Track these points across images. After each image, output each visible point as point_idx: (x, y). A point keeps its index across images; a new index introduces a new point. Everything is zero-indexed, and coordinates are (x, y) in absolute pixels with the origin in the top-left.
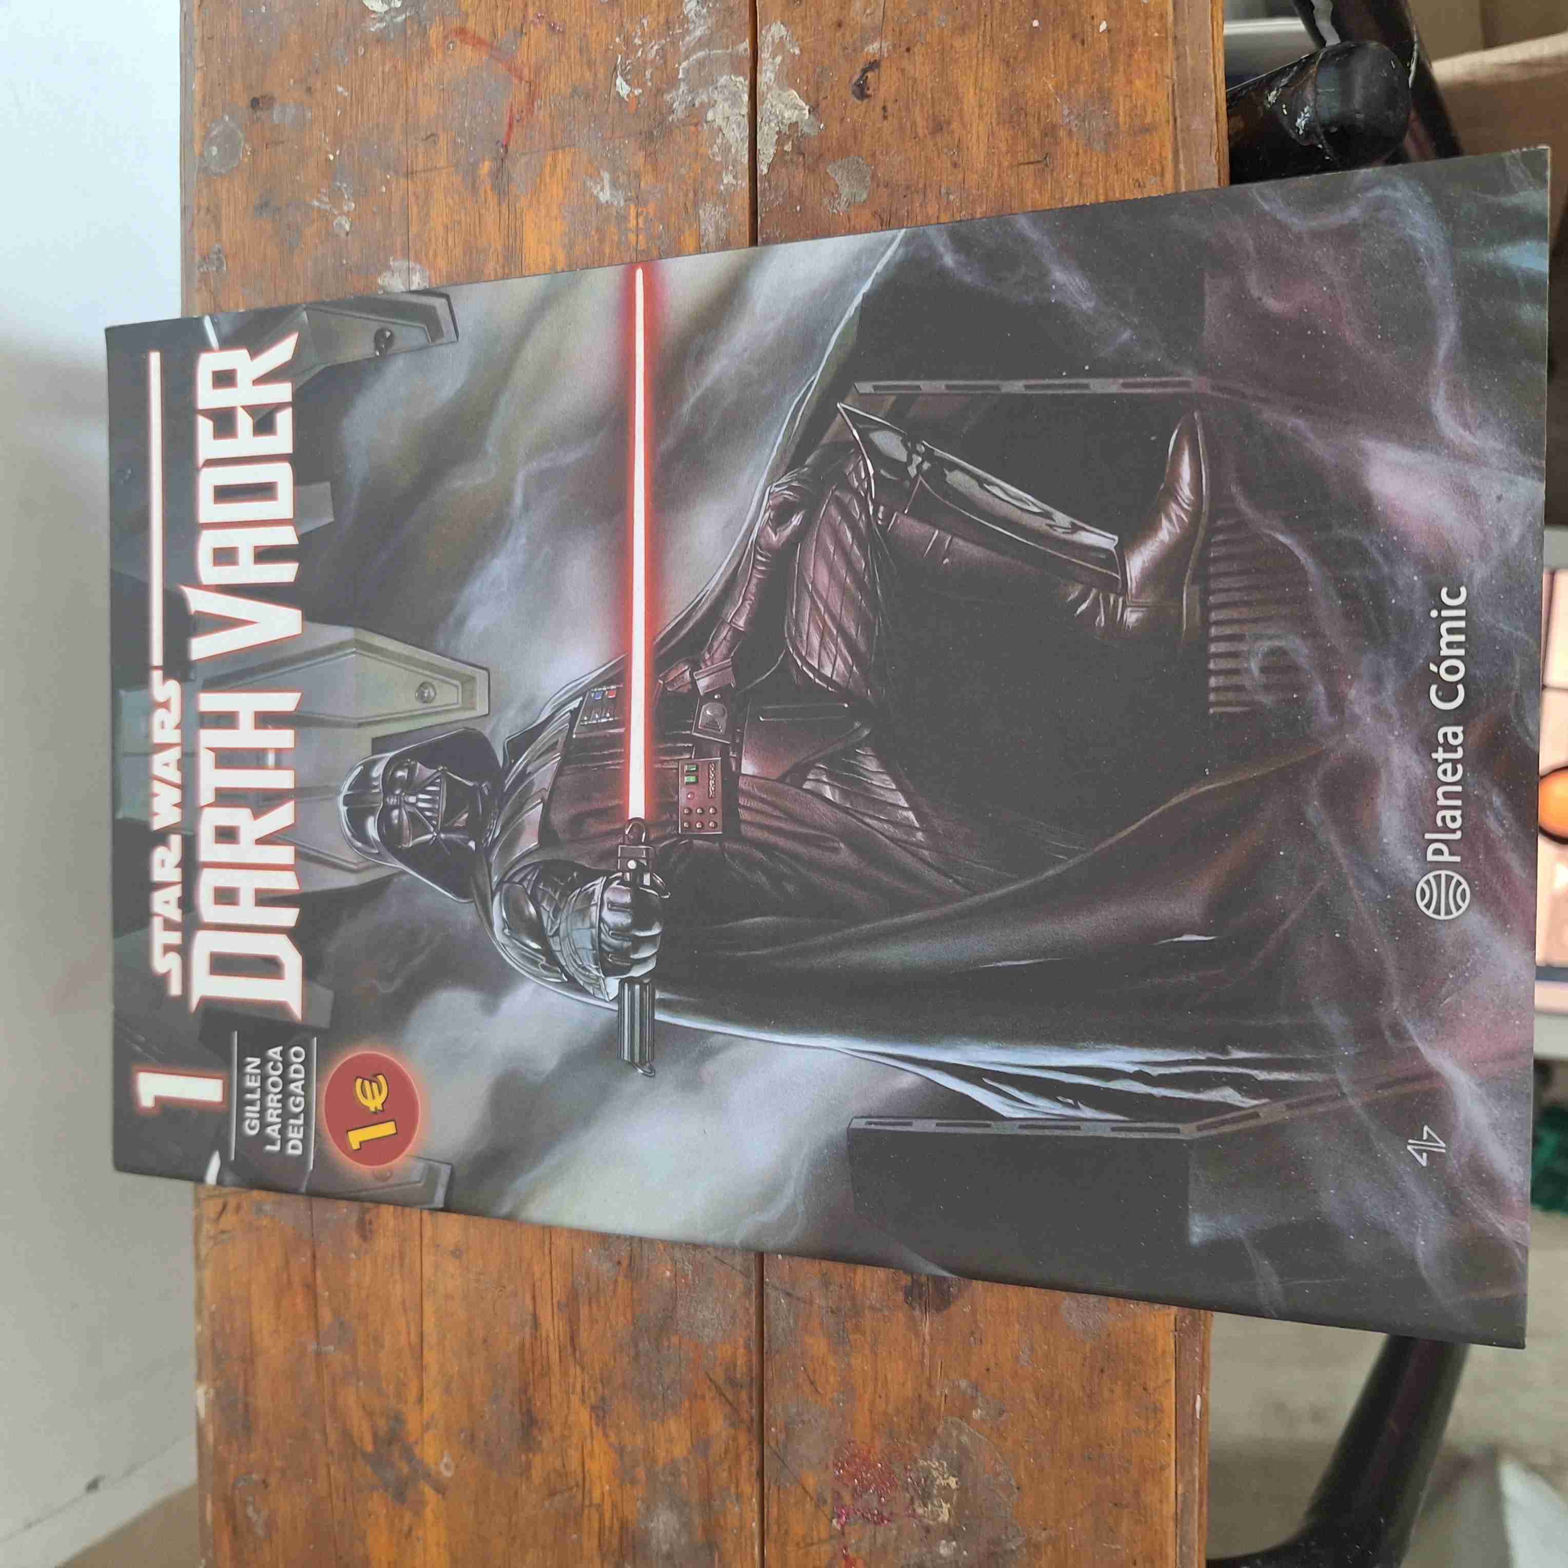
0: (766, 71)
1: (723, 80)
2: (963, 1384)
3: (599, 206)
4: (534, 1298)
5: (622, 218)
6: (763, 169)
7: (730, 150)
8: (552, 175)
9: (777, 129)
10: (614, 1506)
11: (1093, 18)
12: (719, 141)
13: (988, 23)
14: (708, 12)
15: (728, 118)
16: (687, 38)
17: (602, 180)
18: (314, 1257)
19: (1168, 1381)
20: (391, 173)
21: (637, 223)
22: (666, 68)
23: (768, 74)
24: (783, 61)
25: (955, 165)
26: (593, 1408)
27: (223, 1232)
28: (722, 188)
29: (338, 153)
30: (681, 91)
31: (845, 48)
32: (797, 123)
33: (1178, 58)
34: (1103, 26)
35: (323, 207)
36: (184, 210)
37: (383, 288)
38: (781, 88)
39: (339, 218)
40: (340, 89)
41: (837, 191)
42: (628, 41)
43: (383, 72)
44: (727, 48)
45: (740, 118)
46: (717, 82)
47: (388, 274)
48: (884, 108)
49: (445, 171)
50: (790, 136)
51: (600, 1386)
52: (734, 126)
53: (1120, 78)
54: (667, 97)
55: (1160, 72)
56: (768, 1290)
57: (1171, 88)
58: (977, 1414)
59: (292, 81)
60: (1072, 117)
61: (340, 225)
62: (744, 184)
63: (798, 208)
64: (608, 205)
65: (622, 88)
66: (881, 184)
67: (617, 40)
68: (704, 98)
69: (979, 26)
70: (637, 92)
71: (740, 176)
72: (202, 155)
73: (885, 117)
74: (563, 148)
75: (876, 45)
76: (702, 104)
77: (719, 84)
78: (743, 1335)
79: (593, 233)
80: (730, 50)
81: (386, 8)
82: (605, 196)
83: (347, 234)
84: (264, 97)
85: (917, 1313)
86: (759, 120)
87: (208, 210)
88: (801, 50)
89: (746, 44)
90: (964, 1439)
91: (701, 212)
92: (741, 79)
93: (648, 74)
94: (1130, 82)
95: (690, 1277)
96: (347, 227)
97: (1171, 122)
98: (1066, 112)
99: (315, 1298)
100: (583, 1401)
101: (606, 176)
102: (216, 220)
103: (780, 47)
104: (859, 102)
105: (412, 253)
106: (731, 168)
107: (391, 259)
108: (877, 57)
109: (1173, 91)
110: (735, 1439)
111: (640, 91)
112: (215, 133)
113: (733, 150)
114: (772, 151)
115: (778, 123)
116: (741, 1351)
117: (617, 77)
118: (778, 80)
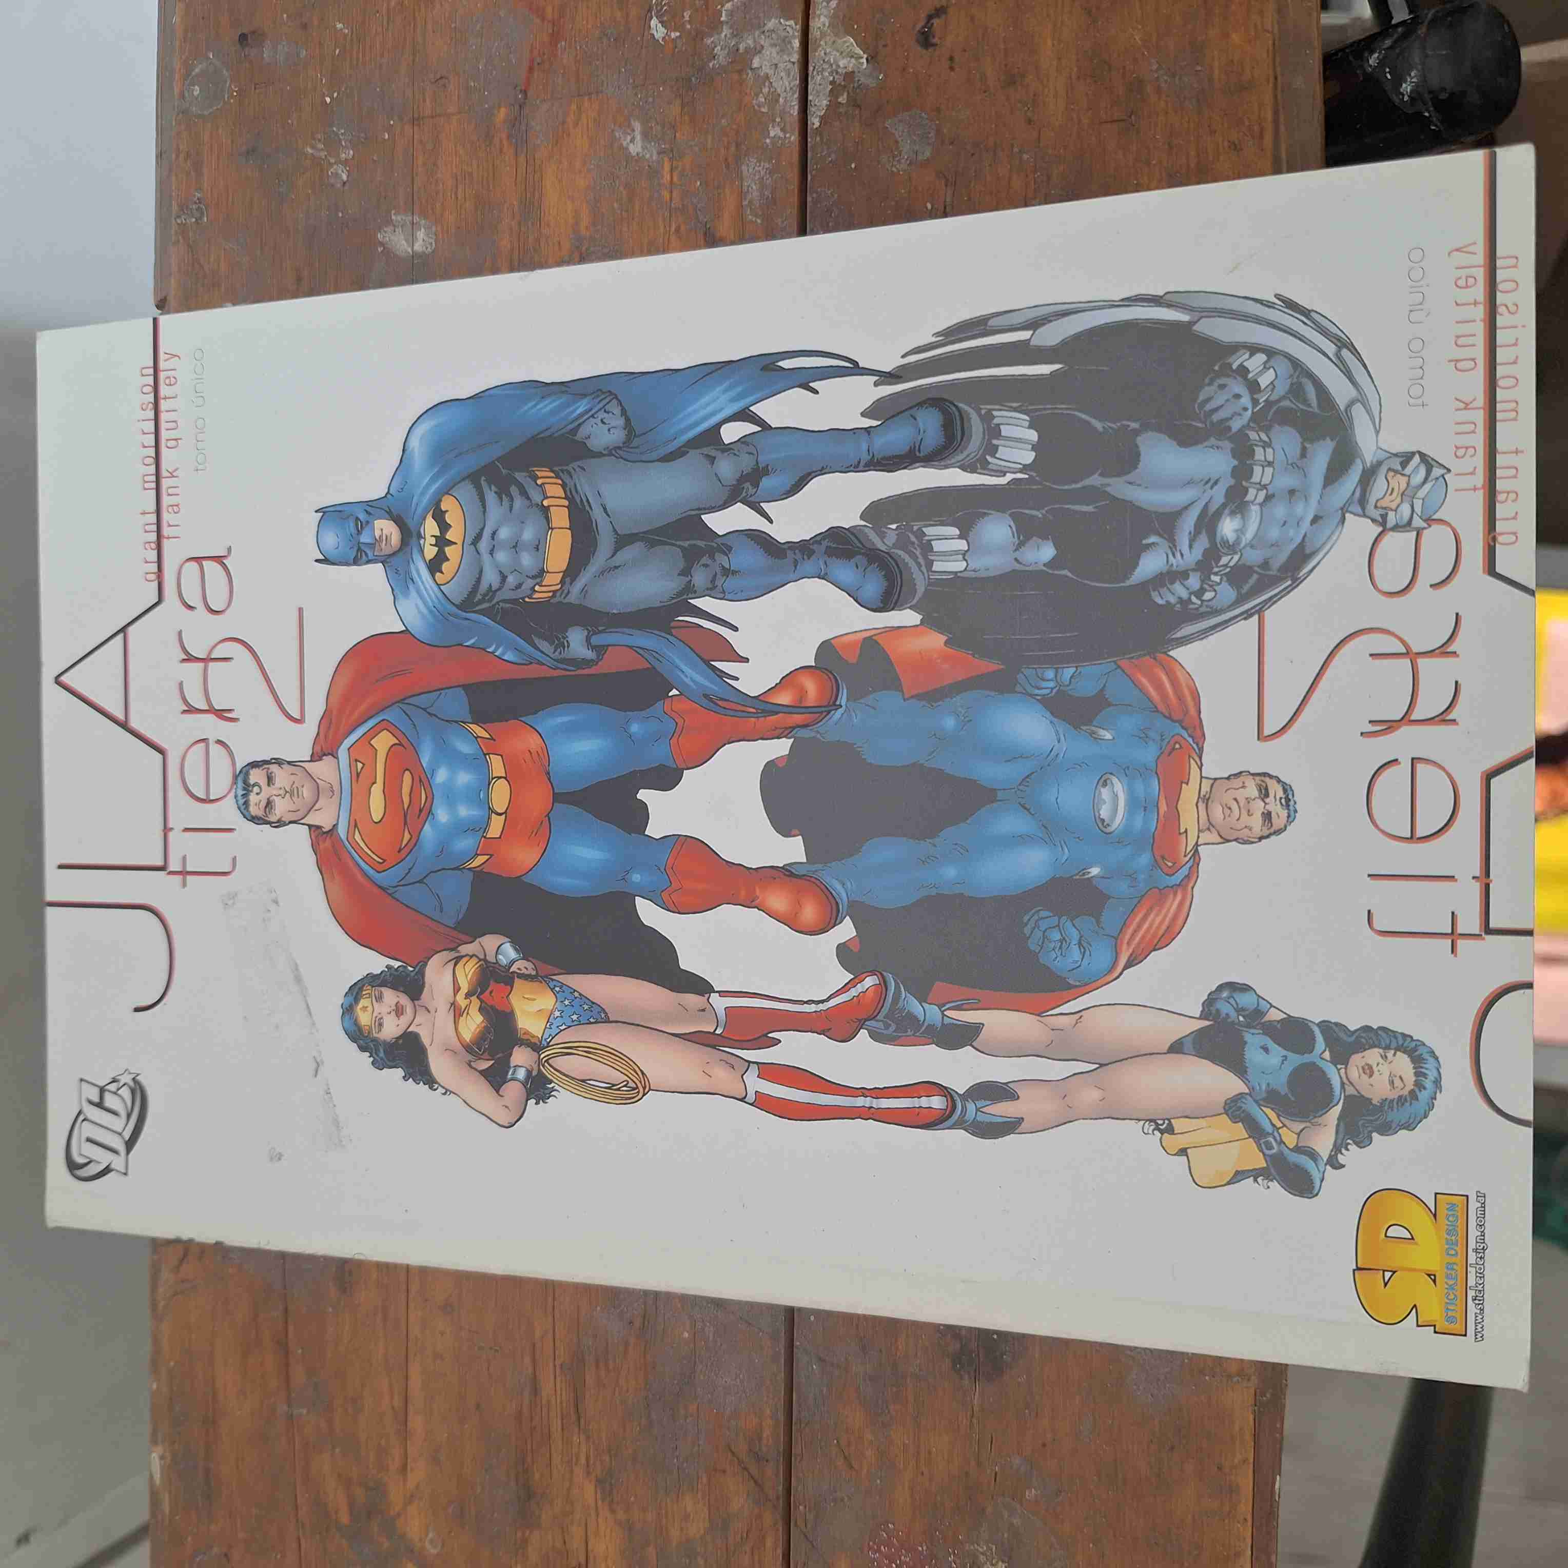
0: (819, 16)
1: (771, 24)
2: (1017, 1461)
3: (628, 157)
4: (534, 1361)
5: (655, 173)
6: (815, 122)
7: (777, 101)
8: (576, 125)
9: (831, 78)
12: (765, 90)
15: (776, 65)
17: (633, 130)
18: (286, 1310)
19: (1245, 1461)
20: (396, 118)
21: (672, 178)
22: (707, 9)
23: (822, 19)
25: (1029, 121)
26: (599, 1482)
27: (183, 1281)
28: (768, 141)
29: (335, 95)
30: (723, 35)
32: (853, 72)
33: (1279, 11)
35: (317, 154)
36: (160, 156)
37: (382, 244)
38: (836, 35)
39: (335, 167)
41: (897, 148)
43: (388, 10)
45: (790, 66)
46: (765, 24)
47: (389, 229)
48: (951, 59)
49: (455, 117)
50: (845, 87)
51: (607, 1458)
52: (783, 74)
53: (1215, 31)
54: (709, 41)
55: (1260, 27)
56: (798, 1354)
57: (1271, 42)
58: (1030, 1494)
59: (285, 16)
60: (1161, 72)
61: (336, 175)
62: (792, 138)
63: (853, 166)
64: (639, 159)
65: (658, 30)
66: (947, 141)
68: (750, 42)
70: (674, 35)
71: (788, 128)
72: (182, 96)
73: (952, 69)
74: (590, 94)
76: (747, 49)
77: (766, 28)
78: (772, 1404)
79: (621, 189)
82: (635, 149)
83: (344, 183)
84: (253, 32)
85: (966, 1382)
86: (811, 68)
87: (188, 155)
90: (1016, 1521)
91: (744, 168)
92: (792, 23)
93: (687, 15)
94: (1226, 36)
95: (711, 1338)
96: (345, 177)
97: (1272, 80)
98: (1155, 67)
99: (287, 1354)
100: (588, 1473)
101: (637, 126)
102: (198, 167)
104: (924, 51)
105: (416, 207)
106: (778, 120)
107: (393, 212)
109: (1274, 45)
110: (759, 1517)
111: (678, 34)
112: (197, 70)
113: (782, 101)
114: (825, 102)
115: (832, 72)
116: (769, 1422)
117: (651, 18)
118: (833, 26)
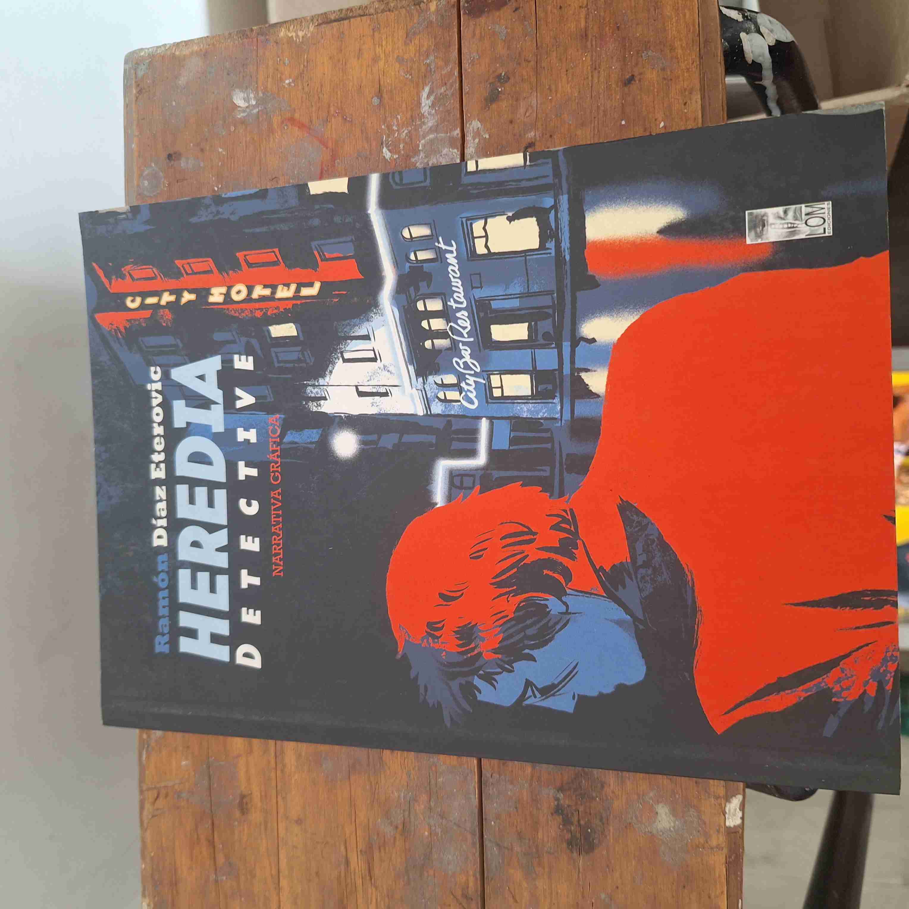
0: (469, 147)
1: (445, 151)
2: (603, 896)
4: (346, 848)
11: (656, 120)
13: (596, 122)
14: (436, 112)
16: (424, 127)
18: (213, 824)
19: (722, 892)
22: (412, 143)
23: (471, 149)
24: (479, 141)
27: (158, 809)
29: (220, 186)
30: (421, 157)
31: (515, 135)
34: (662, 124)
38: (479, 157)
40: (220, 150)
42: (389, 127)
43: (246, 141)
44: (447, 133)
51: (387, 899)
54: (413, 160)
56: (487, 843)
59: (192, 145)
65: (386, 153)
67: (383, 127)
68: (435, 161)
69: (591, 123)
70: (395, 156)
72: (138, 186)
75: (532, 134)
76: (433, 164)
77: (443, 153)
78: (473, 869)
80: (449, 134)
81: (247, 105)
84: (175, 153)
85: (575, 855)
88: (489, 136)
89: (457, 132)
92: (456, 150)
93: (401, 146)
95: (440, 835)
99: (214, 847)
103: (477, 134)
108: (533, 141)
111: (397, 156)
112: (146, 173)
116: (471, 880)
117: (383, 147)
118: (476, 152)
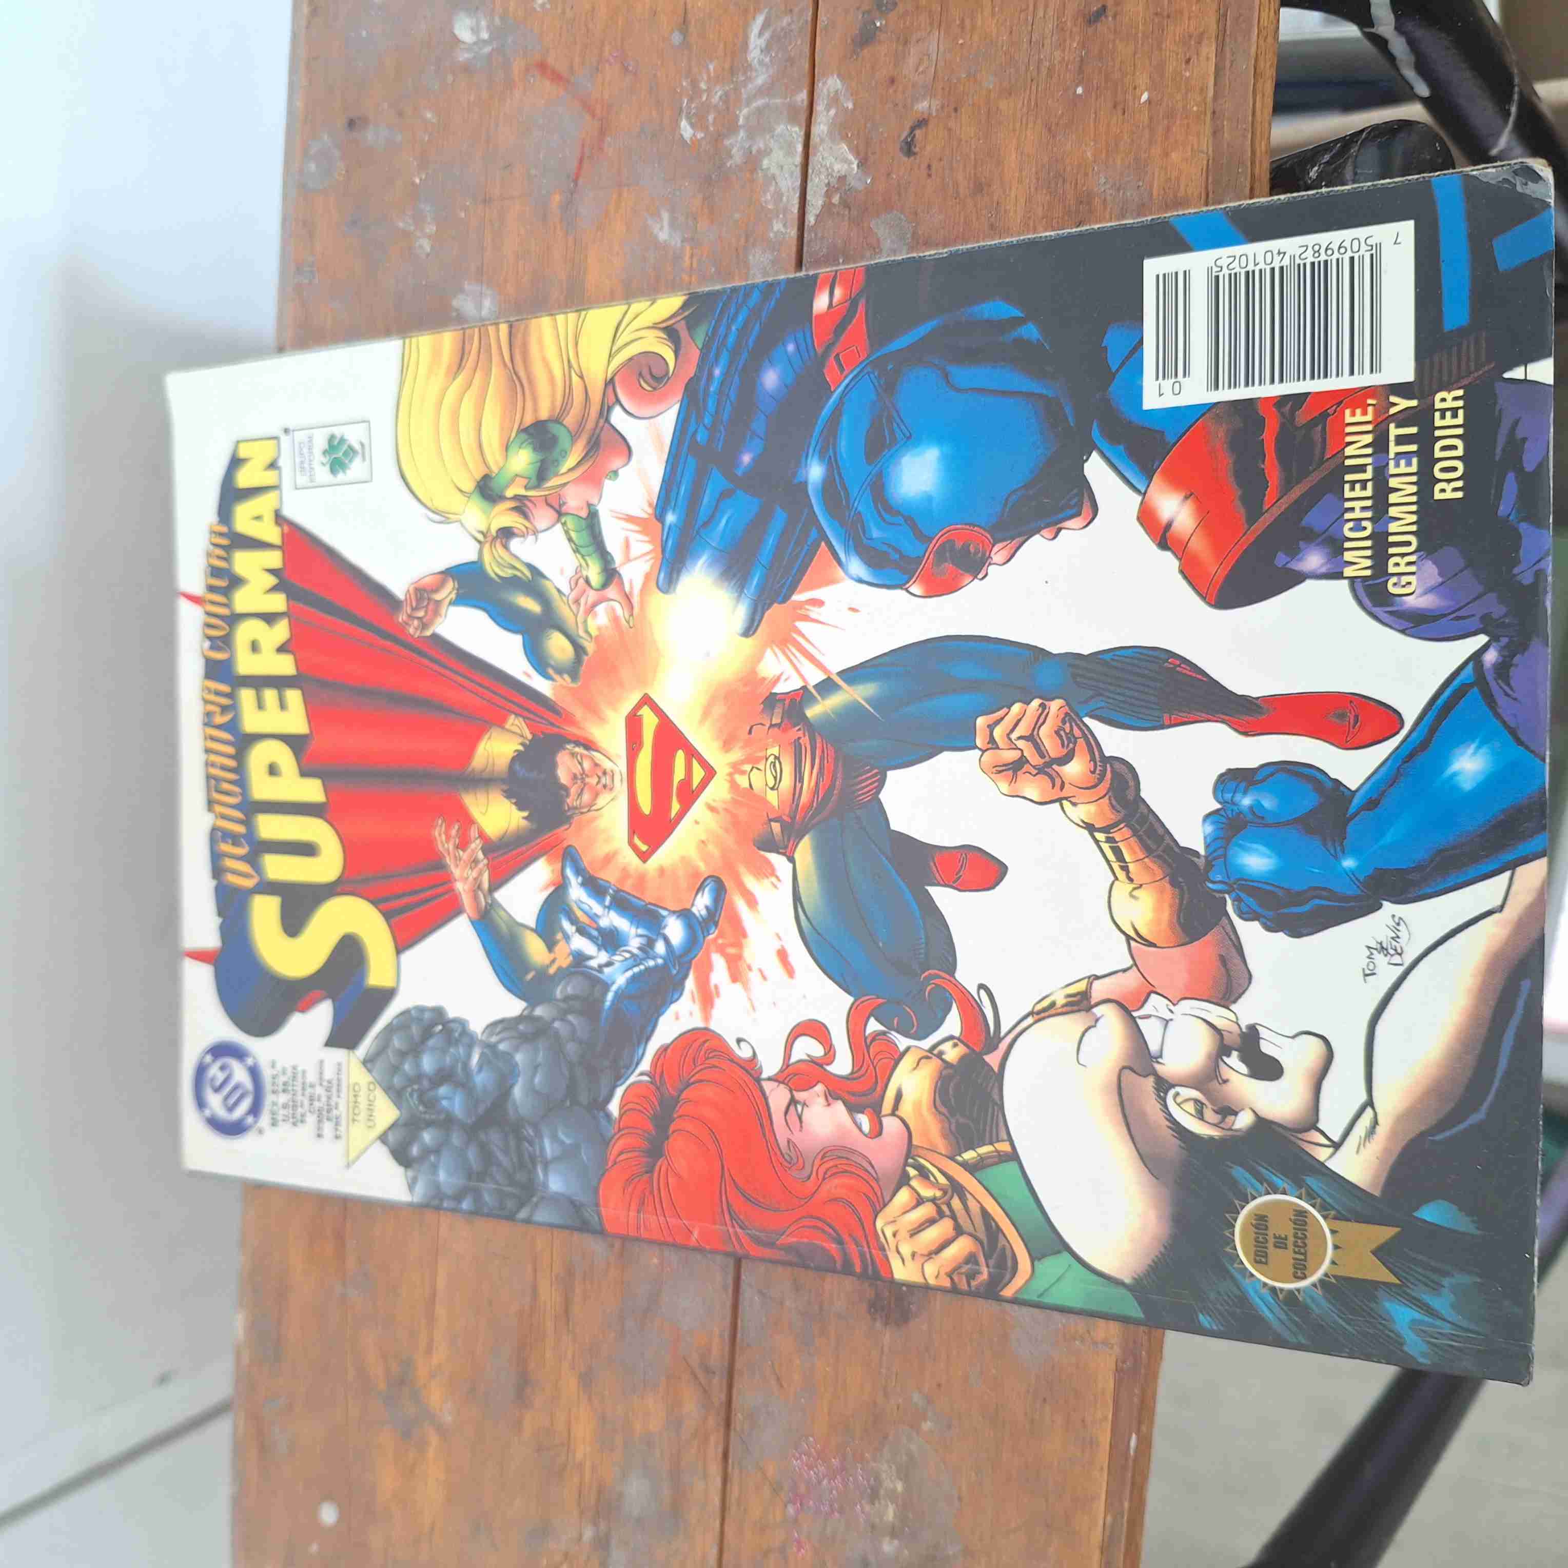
0: (819, 124)
1: (779, 129)
2: (916, 1396)
3: (657, 244)
4: (535, 1271)
5: (678, 258)
6: (811, 219)
7: (781, 200)
8: (616, 211)
9: (826, 181)
10: (594, 1469)
11: (1135, 88)
12: (772, 189)
13: (1034, 88)
14: (771, 61)
15: (782, 167)
16: (750, 86)
17: (662, 219)
18: (345, 1208)
19: (1105, 1418)
20: (470, 199)
21: (692, 264)
22: (728, 113)
23: (822, 126)
24: (836, 115)
25: (992, 227)
26: (581, 1376)
28: (772, 235)
29: (423, 177)
30: (740, 138)
31: (896, 105)
32: (845, 176)
33: (1215, 133)
34: (1145, 97)
35: (407, 228)
37: (456, 310)
38: (833, 142)
39: (421, 239)
40: (429, 114)
41: (879, 247)
42: (694, 83)
43: (468, 102)
44: (786, 98)
45: (792, 168)
46: (774, 130)
47: (461, 297)
48: (929, 167)
49: (519, 200)
50: (838, 189)
51: (588, 1355)
52: (787, 175)
53: (1156, 151)
54: (727, 142)
55: (1196, 147)
56: (744, 1286)
57: (1205, 162)
58: (927, 1426)
59: (385, 105)
60: (1108, 186)
61: (421, 247)
62: (792, 233)
63: (841, 260)
64: (665, 246)
65: (686, 130)
66: (921, 241)
67: (685, 83)
68: (762, 145)
69: (1025, 90)
70: (700, 135)
71: (789, 225)
72: (301, 171)
73: (929, 175)
74: (628, 186)
75: (926, 104)
76: (759, 151)
77: (776, 133)
78: (719, 1327)
79: (650, 270)
80: (788, 100)
81: (474, 39)
82: (663, 235)
83: (428, 255)
84: (359, 118)
85: (878, 1324)
86: (810, 171)
87: (305, 224)
88: (854, 104)
89: (803, 96)
90: (913, 1447)
91: (751, 258)
92: (797, 129)
93: (711, 118)
94: (1166, 154)
95: (675, 1266)
96: (428, 249)
98: (1103, 181)
99: (343, 1245)
100: (573, 1369)
101: (665, 216)
102: (311, 234)
103: (835, 100)
104: (906, 159)
105: (484, 280)
106: (781, 216)
107: (466, 283)
108: (926, 116)
109: (1208, 165)
110: (705, 1420)
111: (703, 134)
112: (314, 150)
113: (784, 199)
114: (820, 202)
115: (828, 175)
116: (716, 1340)
117: (681, 119)
118: (830, 133)
